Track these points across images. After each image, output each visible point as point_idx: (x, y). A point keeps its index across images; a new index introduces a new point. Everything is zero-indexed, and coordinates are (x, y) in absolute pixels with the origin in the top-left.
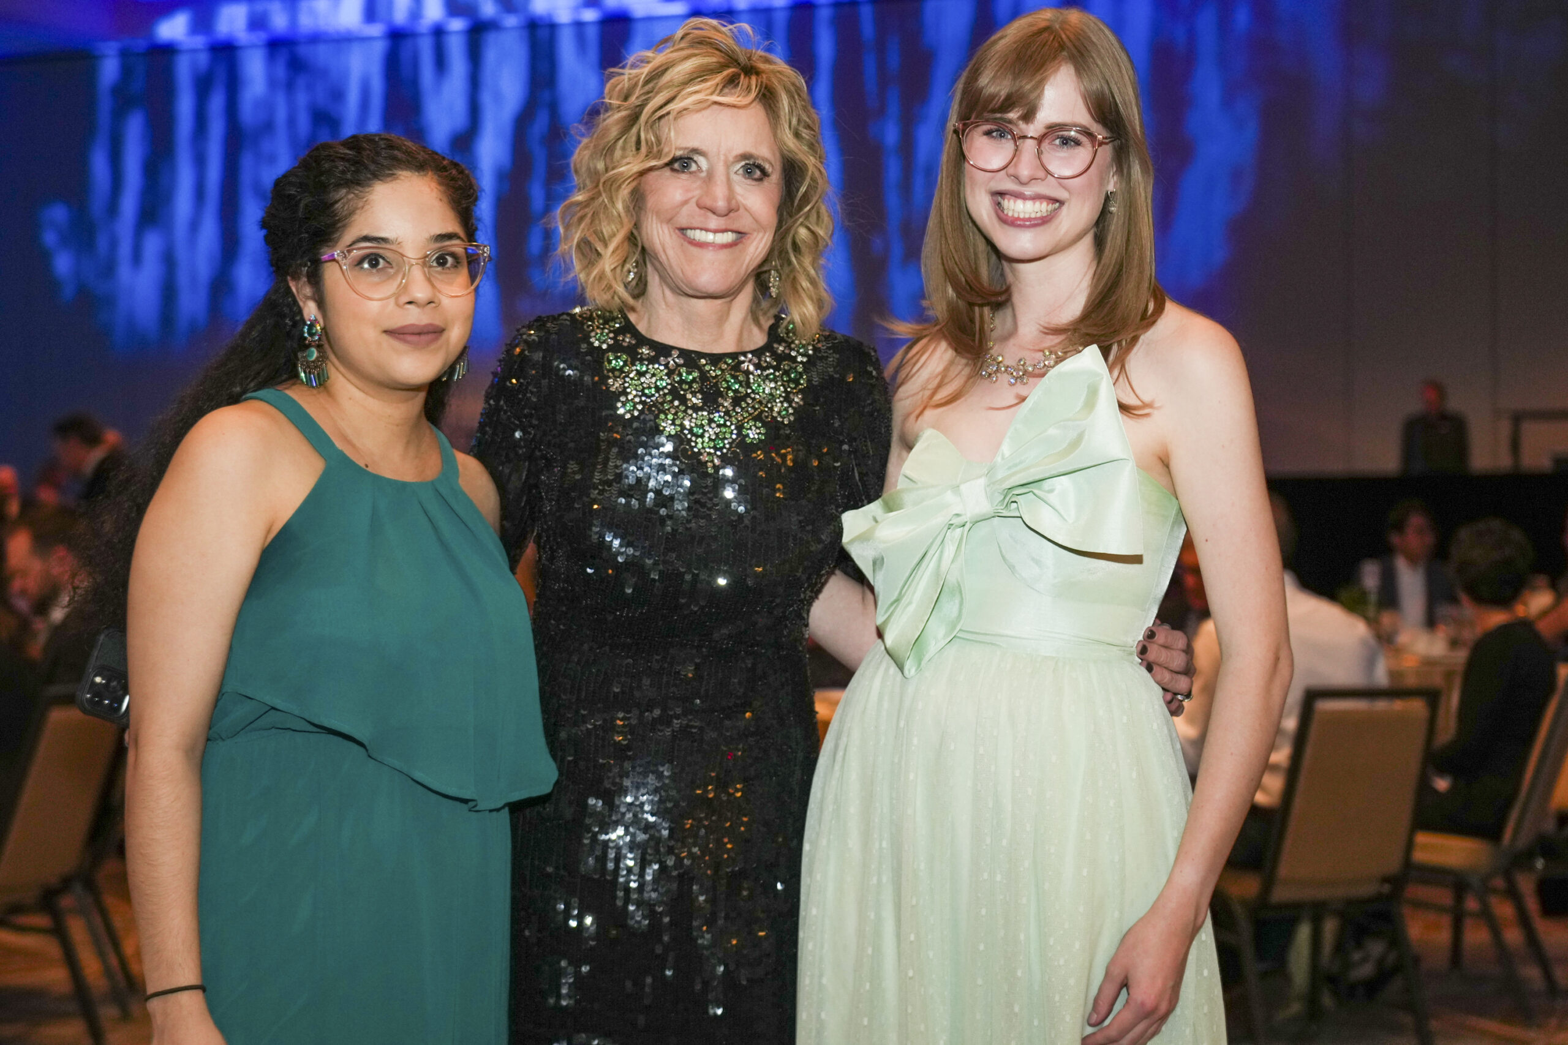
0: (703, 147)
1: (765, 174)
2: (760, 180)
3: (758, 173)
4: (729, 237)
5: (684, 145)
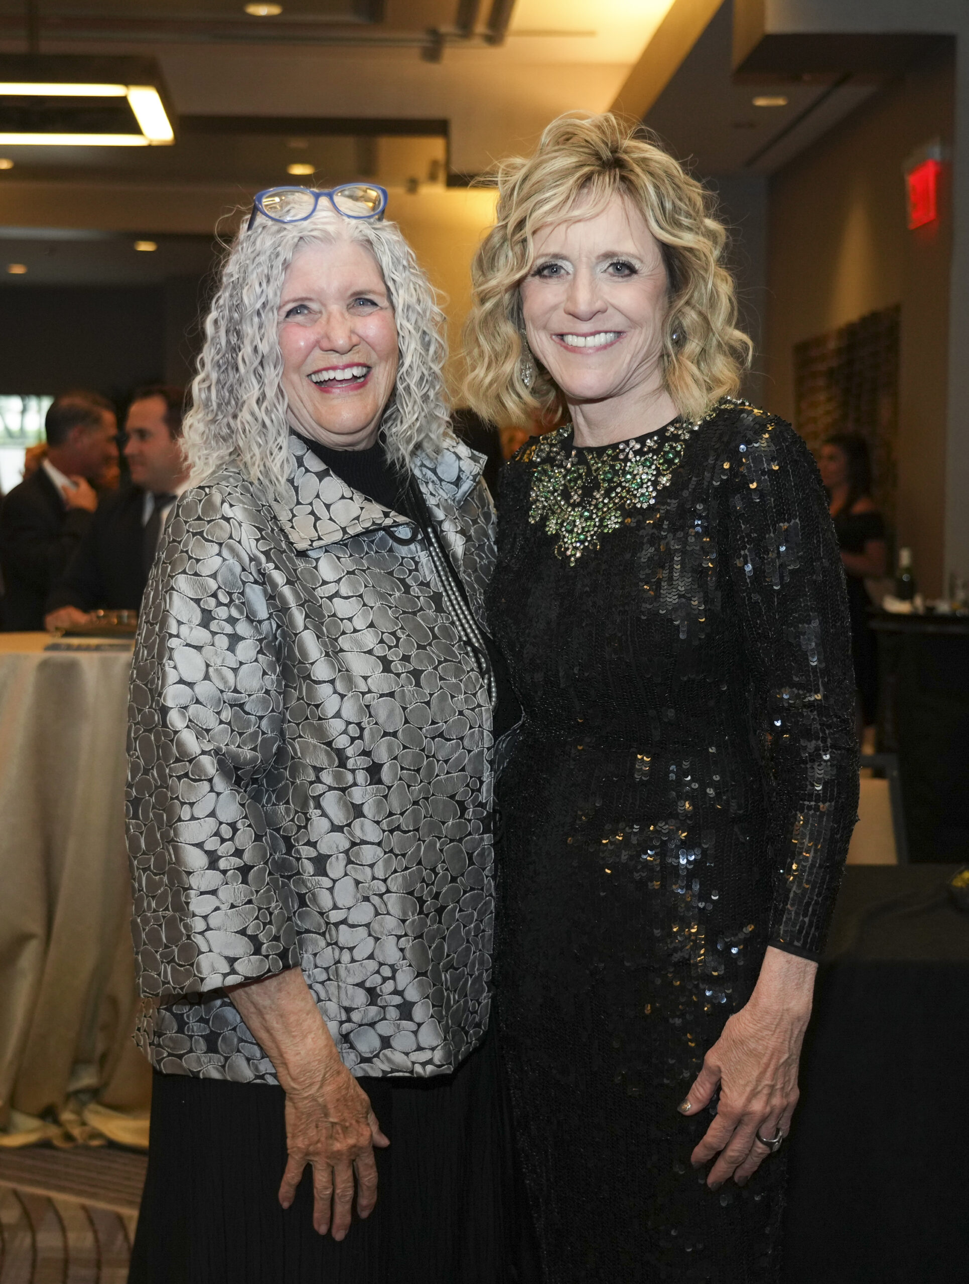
0: (564, 252)
1: (633, 270)
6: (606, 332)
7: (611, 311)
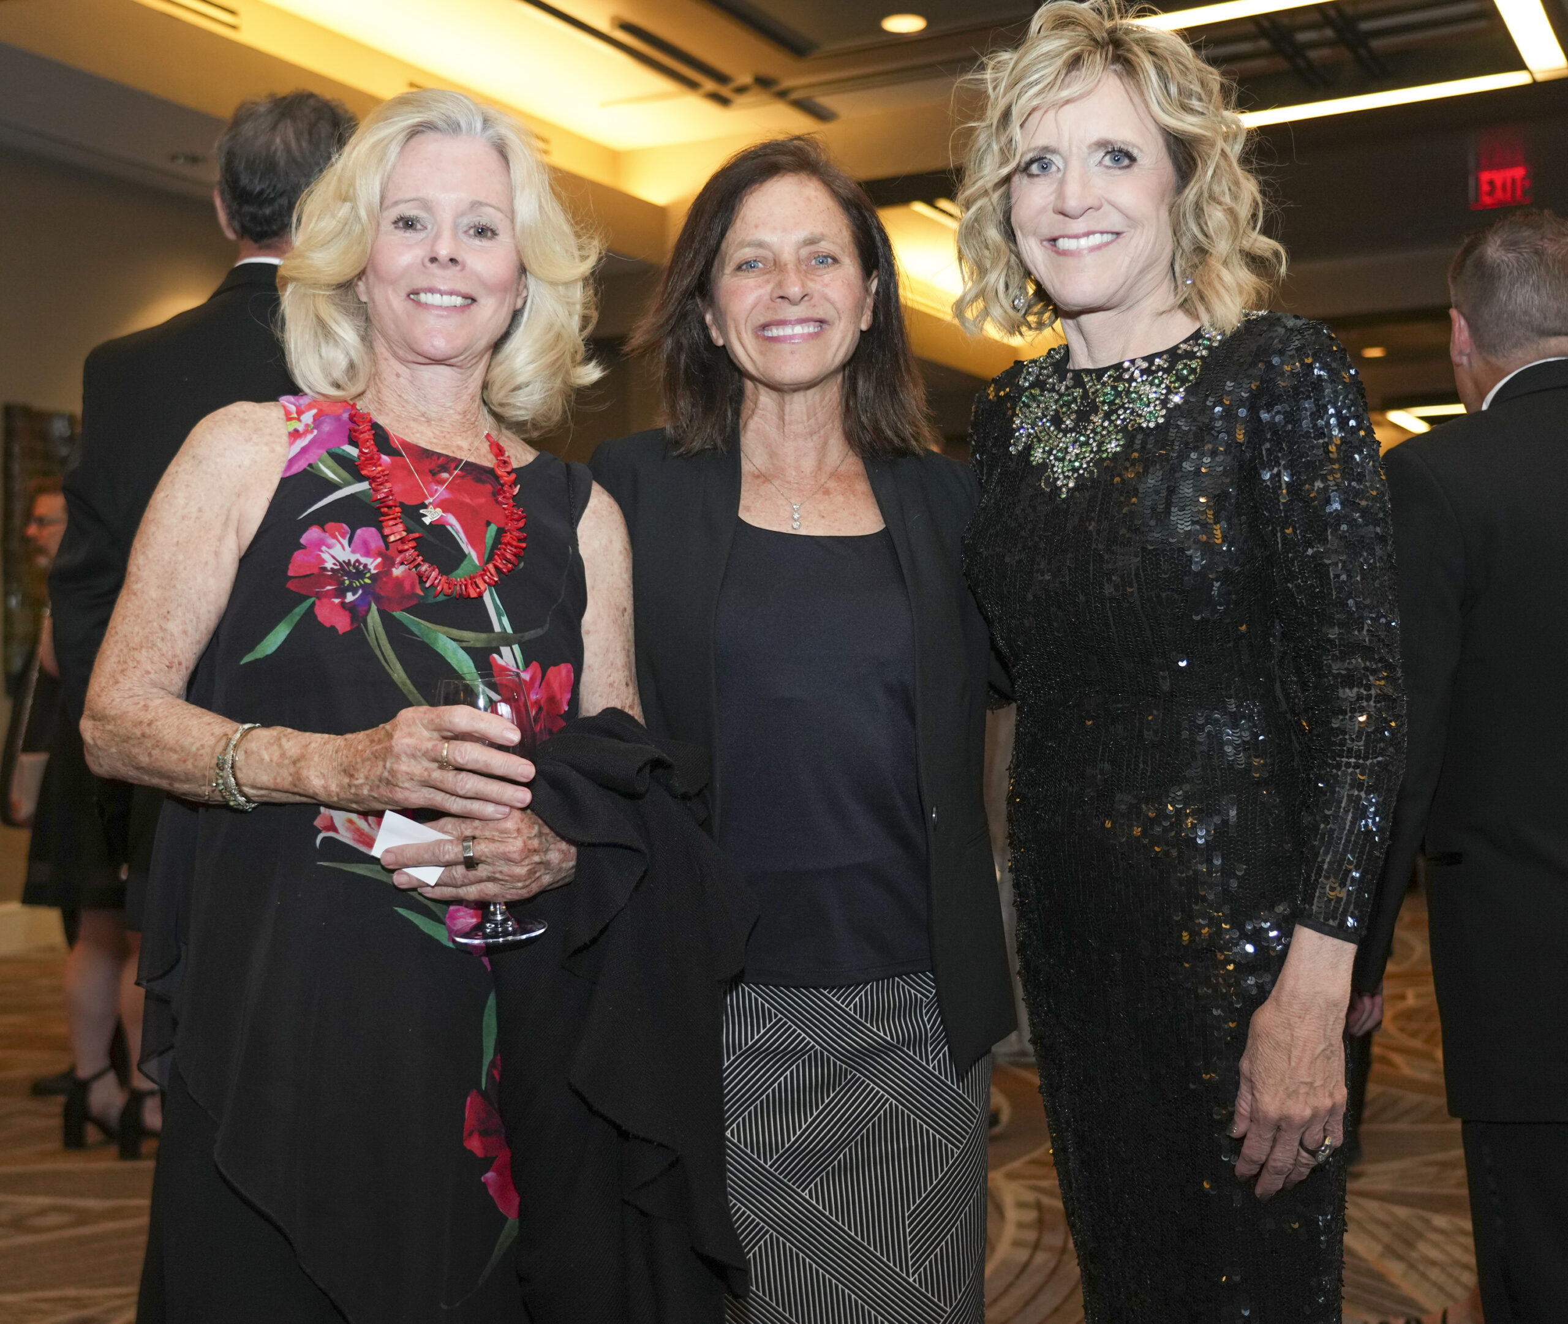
1: (1132, 159)
2: (1128, 167)
3: (1126, 162)
4: (1096, 239)
5: (1033, 146)
6: (1102, 233)
7: (1106, 207)
